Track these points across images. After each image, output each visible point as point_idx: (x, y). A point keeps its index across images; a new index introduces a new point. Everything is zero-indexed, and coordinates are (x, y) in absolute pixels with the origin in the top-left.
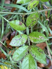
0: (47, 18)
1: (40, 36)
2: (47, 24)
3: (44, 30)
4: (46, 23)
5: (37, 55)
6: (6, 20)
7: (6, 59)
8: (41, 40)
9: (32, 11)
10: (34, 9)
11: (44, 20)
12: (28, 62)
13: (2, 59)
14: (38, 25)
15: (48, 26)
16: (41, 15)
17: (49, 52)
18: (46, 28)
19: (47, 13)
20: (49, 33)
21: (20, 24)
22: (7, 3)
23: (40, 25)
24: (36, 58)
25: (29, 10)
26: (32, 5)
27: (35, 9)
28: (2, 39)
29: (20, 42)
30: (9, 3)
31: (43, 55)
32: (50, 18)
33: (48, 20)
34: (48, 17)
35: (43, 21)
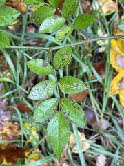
0: (88, 53)
1: (74, 83)
2: (89, 61)
3: (85, 71)
4: (87, 59)
5: (71, 112)
6: (28, 57)
7: (31, 113)
8: (76, 89)
9: (67, 42)
10: (69, 40)
11: (85, 55)
12: (57, 124)
13: (26, 113)
14: (76, 63)
15: (91, 64)
16: (80, 48)
17: (92, 102)
18: (87, 67)
19: (89, 45)
20: (93, 74)
21: (45, 65)
22: (31, 32)
23: (78, 63)
24: (70, 118)
25: (62, 42)
26: (63, 35)
27: (72, 40)
28: (25, 84)
29: (45, 94)
30: (34, 32)
31: (80, 112)
32: (93, 53)
33: (90, 55)
34: (91, 51)
35: (83, 57)
